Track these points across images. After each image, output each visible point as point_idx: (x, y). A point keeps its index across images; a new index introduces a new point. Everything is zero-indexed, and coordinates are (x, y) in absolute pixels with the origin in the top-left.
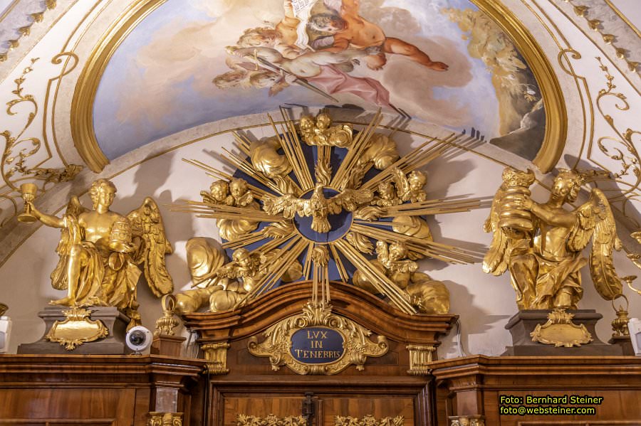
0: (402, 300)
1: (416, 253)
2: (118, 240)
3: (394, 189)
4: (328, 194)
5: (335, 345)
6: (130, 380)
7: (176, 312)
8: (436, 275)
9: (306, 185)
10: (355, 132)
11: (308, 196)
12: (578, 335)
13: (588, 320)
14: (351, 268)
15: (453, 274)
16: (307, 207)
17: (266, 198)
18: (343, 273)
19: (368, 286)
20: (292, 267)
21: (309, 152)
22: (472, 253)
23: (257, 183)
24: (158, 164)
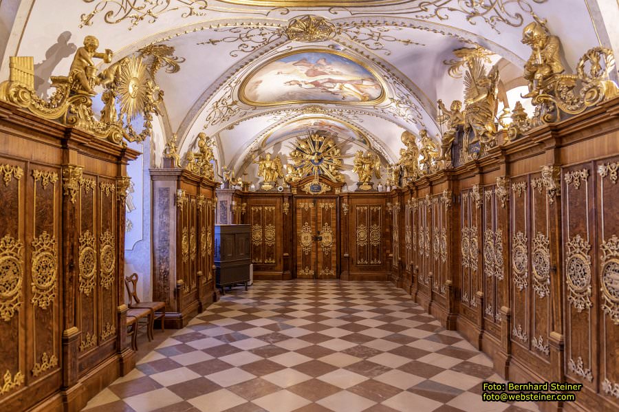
0: (334, 179)
1: (337, 168)
2: (273, 167)
3: (333, 153)
4: (319, 154)
5: (320, 188)
6: (279, 197)
7: (286, 182)
8: (342, 172)
9: (313, 151)
10: (325, 138)
11: (313, 154)
12: (369, 187)
13: (371, 184)
14: (323, 172)
15: (346, 172)
16: (313, 158)
17: (304, 155)
18: (321, 173)
19: (327, 176)
20: (310, 171)
21: (314, 143)
22: (351, 167)
23: (301, 151)
24: (278, 145)
